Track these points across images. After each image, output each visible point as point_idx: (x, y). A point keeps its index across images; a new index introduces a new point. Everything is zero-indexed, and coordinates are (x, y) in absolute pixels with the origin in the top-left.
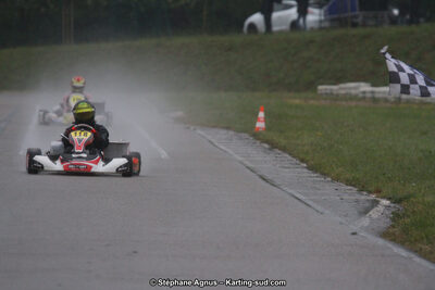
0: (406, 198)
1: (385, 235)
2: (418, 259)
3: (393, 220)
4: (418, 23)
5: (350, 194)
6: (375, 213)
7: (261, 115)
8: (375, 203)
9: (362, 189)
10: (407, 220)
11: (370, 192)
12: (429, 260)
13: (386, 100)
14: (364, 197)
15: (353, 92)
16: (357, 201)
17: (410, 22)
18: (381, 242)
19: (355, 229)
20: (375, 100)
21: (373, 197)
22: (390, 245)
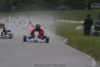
0: (70, 38)
1: (66, 44)
2: (71, 48)
3: (68, 41)
4: (72, 10)
5: (61, 37)
6: (65, 40)
7: (47, 24)
8: (65, 39)
9: (63, 36)
10: (70, 42)
11: (64, 37)
12: (73, 48)
13: (67, 23)
14: (63, 38)
15: (62, 21)
16: (62, 38)
17: (71, 10)
18: (66, 45)
19: (61, 43)
20: (65, 22)
21: (64, 38)
22: (67, 45)
